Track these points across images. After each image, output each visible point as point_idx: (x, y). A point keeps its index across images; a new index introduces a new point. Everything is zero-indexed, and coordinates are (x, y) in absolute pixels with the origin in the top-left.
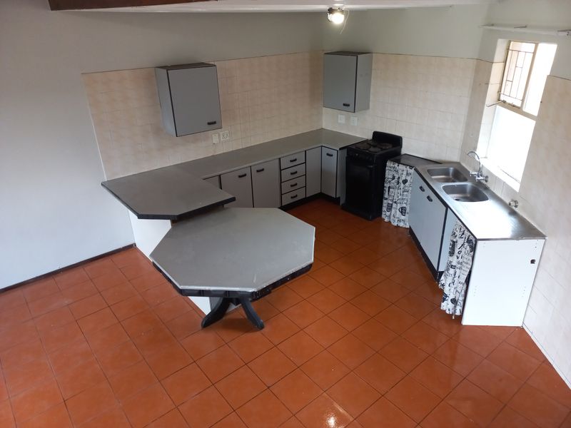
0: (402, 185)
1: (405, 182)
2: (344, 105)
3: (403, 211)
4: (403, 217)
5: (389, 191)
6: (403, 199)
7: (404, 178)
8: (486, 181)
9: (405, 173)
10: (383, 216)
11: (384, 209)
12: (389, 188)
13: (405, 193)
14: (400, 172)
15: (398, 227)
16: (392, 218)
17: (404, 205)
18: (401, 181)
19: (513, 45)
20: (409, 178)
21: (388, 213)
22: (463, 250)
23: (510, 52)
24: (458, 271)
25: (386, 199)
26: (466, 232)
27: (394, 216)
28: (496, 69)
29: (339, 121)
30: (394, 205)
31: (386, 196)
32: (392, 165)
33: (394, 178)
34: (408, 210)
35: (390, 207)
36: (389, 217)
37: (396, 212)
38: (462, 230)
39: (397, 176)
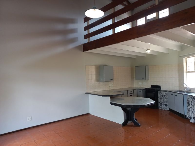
0: (164, 97)
1: (165, 96)
2: (142, 78)
3: (166, 105)
4: (166, 107)
5: (160, 100)
6: (165, 101)
7: (164, 95)
8: (190, 91)
9: (164, 93)
10: (159, 108)
11: (159, 106)
12: (160, 99)
13: (165, 100)
14: (163, 94)
15: (165, 110)
16: (162, 108)
17: (166, 103)
18: (164, 96)
19: (187, 59)
20: (166, 95)
21: (161, 107)
22: (193, 101)
23: (187, 61)
24: (193, 108)
25: (160, 102)
26: (192, 97)
27: (163, 107)
28: (185, 65)
29: (140, 84)
30: (163, 104)
31: (159, 101)
32: (160, 92)
33: (161, 96)
34: (167, 104)
35: (161, 105)
36: (161, 108)
37: (163, 105)
38: (190, 97)
39: (162, 95)
